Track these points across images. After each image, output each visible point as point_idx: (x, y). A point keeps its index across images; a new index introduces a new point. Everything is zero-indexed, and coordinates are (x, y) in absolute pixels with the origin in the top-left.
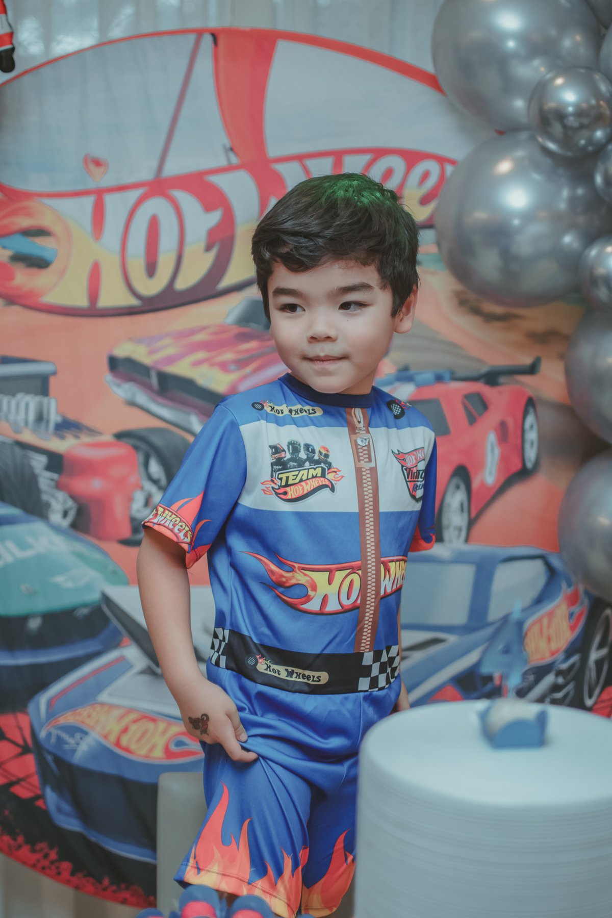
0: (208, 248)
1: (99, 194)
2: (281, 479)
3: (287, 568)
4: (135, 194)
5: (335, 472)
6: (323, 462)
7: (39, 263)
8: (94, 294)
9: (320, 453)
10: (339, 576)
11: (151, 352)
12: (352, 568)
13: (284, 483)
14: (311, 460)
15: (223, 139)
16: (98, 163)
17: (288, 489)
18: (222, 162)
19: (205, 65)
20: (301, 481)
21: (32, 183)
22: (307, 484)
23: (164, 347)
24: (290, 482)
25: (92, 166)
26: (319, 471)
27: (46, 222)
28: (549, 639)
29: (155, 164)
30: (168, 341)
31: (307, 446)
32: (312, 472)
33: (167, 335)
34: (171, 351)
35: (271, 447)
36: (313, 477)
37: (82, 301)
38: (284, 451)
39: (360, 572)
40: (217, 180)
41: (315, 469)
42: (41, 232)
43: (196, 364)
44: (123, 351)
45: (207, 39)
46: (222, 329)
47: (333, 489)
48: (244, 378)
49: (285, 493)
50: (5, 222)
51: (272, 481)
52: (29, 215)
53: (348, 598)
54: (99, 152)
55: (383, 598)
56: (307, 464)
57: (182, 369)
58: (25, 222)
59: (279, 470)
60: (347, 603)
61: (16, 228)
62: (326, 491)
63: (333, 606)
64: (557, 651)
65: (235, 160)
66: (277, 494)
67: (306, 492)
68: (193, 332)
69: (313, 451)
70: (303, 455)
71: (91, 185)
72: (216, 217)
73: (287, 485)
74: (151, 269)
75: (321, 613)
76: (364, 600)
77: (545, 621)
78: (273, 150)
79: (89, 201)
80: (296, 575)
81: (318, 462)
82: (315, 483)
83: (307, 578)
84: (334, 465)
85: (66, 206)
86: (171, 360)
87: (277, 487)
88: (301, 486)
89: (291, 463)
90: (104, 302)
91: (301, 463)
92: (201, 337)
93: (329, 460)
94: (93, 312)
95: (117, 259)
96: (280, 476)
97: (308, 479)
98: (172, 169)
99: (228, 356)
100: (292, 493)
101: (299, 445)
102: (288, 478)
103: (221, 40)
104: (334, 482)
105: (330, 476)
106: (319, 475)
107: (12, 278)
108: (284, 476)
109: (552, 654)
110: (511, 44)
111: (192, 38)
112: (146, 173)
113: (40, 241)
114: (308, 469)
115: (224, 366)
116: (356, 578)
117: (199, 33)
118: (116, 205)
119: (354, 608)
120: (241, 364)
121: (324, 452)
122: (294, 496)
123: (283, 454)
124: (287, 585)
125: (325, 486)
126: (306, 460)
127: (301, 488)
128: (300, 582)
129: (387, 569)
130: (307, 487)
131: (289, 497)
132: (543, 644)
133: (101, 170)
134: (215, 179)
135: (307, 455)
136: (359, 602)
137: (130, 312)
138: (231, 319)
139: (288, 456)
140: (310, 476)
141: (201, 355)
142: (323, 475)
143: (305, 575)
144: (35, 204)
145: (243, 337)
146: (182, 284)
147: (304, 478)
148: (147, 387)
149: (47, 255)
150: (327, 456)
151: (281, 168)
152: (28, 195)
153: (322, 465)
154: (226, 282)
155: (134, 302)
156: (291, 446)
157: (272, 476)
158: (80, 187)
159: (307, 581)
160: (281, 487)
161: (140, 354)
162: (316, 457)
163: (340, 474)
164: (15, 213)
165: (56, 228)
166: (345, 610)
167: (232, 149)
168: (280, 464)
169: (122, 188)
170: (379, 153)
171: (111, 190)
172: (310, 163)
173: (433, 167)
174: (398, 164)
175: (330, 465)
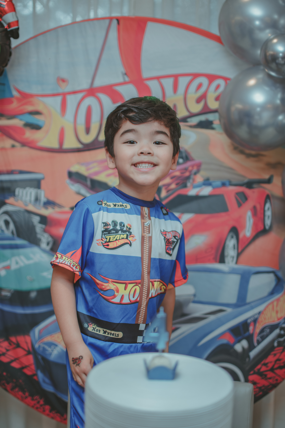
1: (64, 95)
2: (107, 238)
3: (105, 281)
4: (80, 96)
5: (133, 237)
6: (128, 232)
7: (36, 127)
8: (61, 142)
9: (127, 227)
10: (130, 286)
11: (87, 170)
12: (136, 283)
13: (108, 241)
14: (122, 230)
15: (121, 69)
16: (63, 81)
17: (110, 243)
18: (121, 80)
19: (113, 35)
20: (116, 240)
21: (34, 90)
22: (119, 241)
23: (94, 168)
24: (111, 240)
25: (61, 82)
26: (125, 236)
27: (40, 108)
28: (277, 312)
29: (90, 81)
30: (95, 164)
31: (121, 224)
32: (122, 236)
33: (95, 162)
34: (96, 169)
35: (103, 223)
36: (122, 238)
37: (56, 145)
38: (110, 225)
39: (140, 285)
41: (123, 235)
42: (37, 113)
43: (109, 175)
44: (75, 168)
45: (115, 22)
47: (131, 245)
49: (108, 245)
50: (22, 108)
51: (102, 239)
52: (32, 105)
53: (133, 297)
54: (64, 74)
55: (150, 298)
56: (120, 232)
57: (102, 178)
58: (30, 108)
59: (106, 234)
60: (133, 299)
61: (26, 111)
62: (128, 246)
63: (126, 300)
64: (281, 318)
65: (127, 79)
66: (103, 246)
67: (118, 245)
69: (124, 226)
70: (118, 227)
71: (61, 91)
73: (109, 242)
74: (88, 130)
75: (120, 304)
76: (141, 299)
77: (275, 303)
78: (145, 74)
79: (59, 99)
80: (110, 285)
81: (125, 231)
82: (122, 242)
83: (115, 286)
84: (133, 233)
85: (49, 101)
86: (97, 173)
87: (104, 242)
88: (116, 242)
89: (113, 231)
90: (66, 146)
91: (117, 231)
93: (131, 231)
94: (61, 150)
95: (72, 125)
96: (107, 237)
97: (119, 239)
98: (98, 83)
100: (111, 245)
101: (117, 222)
102: (110, 238)
103: (121, 22)
104: (131, 242)
105: (130, 239)
106: (125, 238)
107: (24, 134)
108: (108, 237)
109: (279, 319)
111: (107, 21)
112: (85, 85)
113: (37, 117)
114: (120, 235)
116: (138, 288)
117: (111, 19)
118: (72, 101)
119: (136, 302)
121: (129, 227)
122: (112, 247)
123: (109, 227)
124: (105, 290)
125: (127, 243)
126: (119, 230)
127: (116, 243)
128: (111, 288)
129: (153, 285)
130: (119, 243)
131: (110, 247)
132: (274, 314)
133: (65, 84)
134: (118, 88)
135: (121, 227)
136: (138, 299)
137: (78, 150)
139: (111, 227)
140: (121, 238)
141: (110, 172)
142: (127, 238)
143: (114, 285)
144: (35, 100)
146: (102, 138)
147: (118, 239)
148: (85, 186)
149: (40, 123)
150: (130, 229)
151: (149, 83)
152: (31, 96)
153: (127, 233)
155: (80, 146)
156: (113, 223)
157: (102, 237)
158: (55, 92)
159: (115, 288)
160: (106, 242)
161: (83, 170)
162: (125, 229)
163: (135, 238)
164: (26, 104)
165: (44, 111)
166: (132, 303)
167: (126, 74)
168: (106, 231)
169: (75, 92)
170: (196, 76)
171: (70, 93)
172: (163, 81)
173: (221, 82)
174: (204, 81)
175: (131, 233)
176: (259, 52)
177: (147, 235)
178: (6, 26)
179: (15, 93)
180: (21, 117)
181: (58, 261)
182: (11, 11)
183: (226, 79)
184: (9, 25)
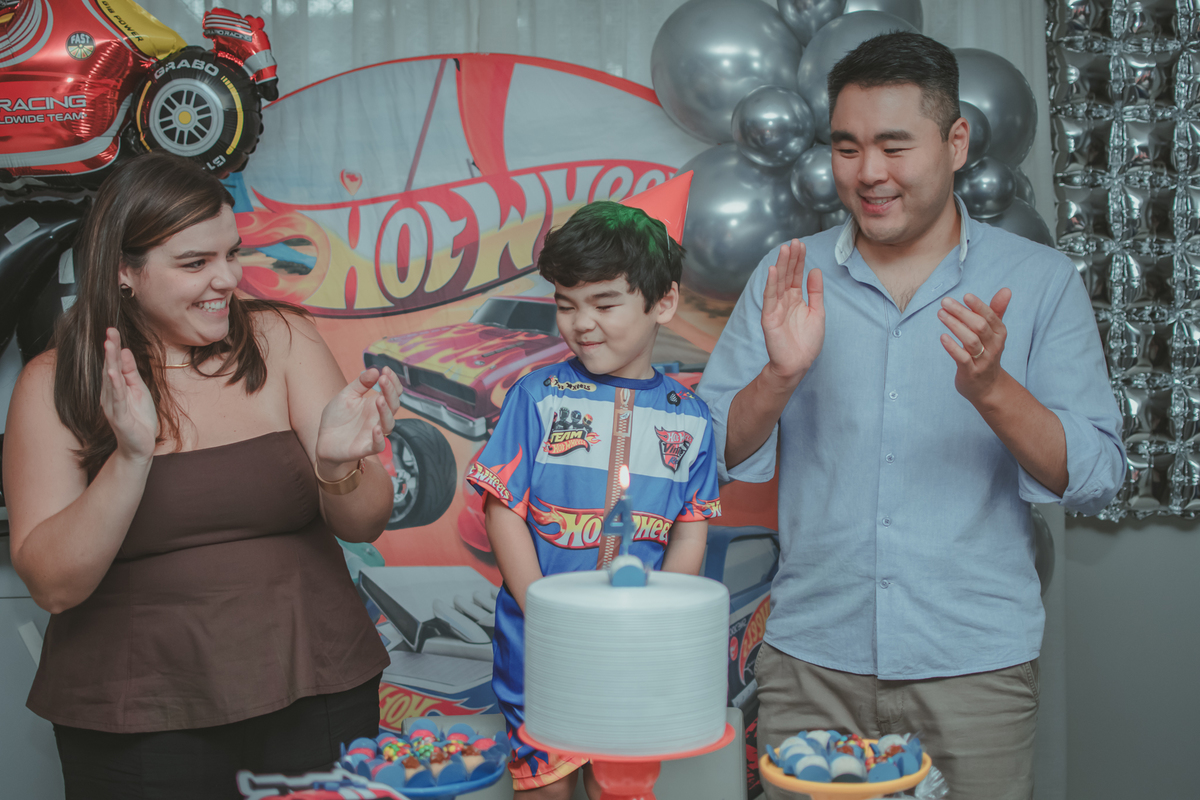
0: (454, 254)
1: (355, 205)
4: (387, 206)
5: (594, 435)
6: (586, 427)
7: (302, 270)
8: (350, 298)
9: (584, 419)
10: (584, 518)
11: (402, 351)
12: (595, 513)
14: (575, 425)
15: (466, 154)
16: (353, 178)
17: (554, 446)
18: (466, 175)
19: (449, 87)
20: (565, 440)
21: (293, 197)
22: (569, 443)
23: (416, 345)
24: (557, 442)
25: (347, 181)
26: (580, 434)
27: (307, 231)
29: (405, 178)
30: (419, 339)
32: (574, 434)
33: (418, 334)
34: (421, 348)
36: (574, 438)
37: (342, 305)
38: (556, 417)
39: (602, 517)
40: (462, 191)
41: (577, 432)
42: (302, 241)
43: (444, 360)
44: (378, 348)
45: (451, 64)
46: (468, 328)
47: (588, 449)
48: (490, 371)
49: (552, 449)
50: (270, 232)
52: (291, 226)
53: (590, 538)
54: (353, 167)
56: (571, 427)
57: (432, 364)
58: (287, 232)
60: (589, 541)
61: (280, 237)
62: (582, 451)
63: (577, 543)
65: (477, 174)
67: (568, 449)
68: (441, 331)
69: (579, 417)
70: (569, 420)
71: (348, 198)
72: (460, 225)
73: (554, 443)
74: (403, 274)
75: (568, 548)
76: (604, 542)
78: (512, 164)
79: (346, 212)
80: (553, 515)
81: (581, 426)
82: (574, 443)
83: (560, 518)
84: (593, 430)
85: (323, 216)
86: (422, 356)
88: (564, 444)
89: (559, 425)
90: (360, 304)
91: (566, 426)
92: (449, 335)
93: (591, 426)
94: (350, 313)
95: (371, 264)
97: (570, 439)
98: (421, 182)
99: (475, 352)
100: (557, 449)
101: (568, 411)
102: (555, 437)
103: (463, 64)
104: (591, 443)
105: (588, 439)
106: (579, 437)
107: (276, 283)
110: (726, 64)
111: (437, 62)
112: (396, 186)
113: (301, 250)
114: (572, 432)
115: (470, 362)
116: (597, 522)
117: (444, 57)
118: (370, 217)
119: (594, 546)
120: (485, 359)
121: (587, 419)
122: (557, 452)
124: (545, 523)
125: (583, 446)
126: (571, 424)
128: (555, 521)
130: (568, 446)
131: (554, 452)
133: (356, 183)
134: (460, 191)
135: (573, 420)
136: (599, 541)
137: (384, 313)
138: (475, 319)
139: (558, 420)
140: (572, 437)
141: (449, 352)
142: (583, 437)
143: (559, 515)
144: (296, 216)
145: (487, 335)
146: (429, 288)
147: (568, 438)
149: (307, 262)
150: (589, 422)
151: (520, 180)
152: (289, 208)
153: (584, 429)
154: (470, 285)
155: (388, 304)
156: (561, 412)
158: (337, 200)
159: (560, 521)
161: (394, 351)
162: (581, 422)
163: (597, 438)
164: (278, 224)
165: (315, 238)
166: (587, 547)
167: (474, 164)
169: (375, 200)
170: (609, 164)
171: (365, 202)
172: (546, 175)
173: (658, 176)
174: (626, 174)
175: (590, 430)
176: (729, 117)
177: (622, 435)
178: (251, 75)
179: (256, 203)
180: (267, 249)
181: (477, 476)
182: (264, 49)
183: (666, 170)
184: (259, 74)
